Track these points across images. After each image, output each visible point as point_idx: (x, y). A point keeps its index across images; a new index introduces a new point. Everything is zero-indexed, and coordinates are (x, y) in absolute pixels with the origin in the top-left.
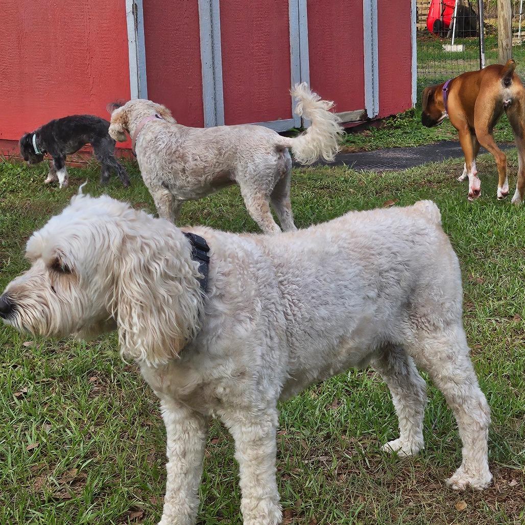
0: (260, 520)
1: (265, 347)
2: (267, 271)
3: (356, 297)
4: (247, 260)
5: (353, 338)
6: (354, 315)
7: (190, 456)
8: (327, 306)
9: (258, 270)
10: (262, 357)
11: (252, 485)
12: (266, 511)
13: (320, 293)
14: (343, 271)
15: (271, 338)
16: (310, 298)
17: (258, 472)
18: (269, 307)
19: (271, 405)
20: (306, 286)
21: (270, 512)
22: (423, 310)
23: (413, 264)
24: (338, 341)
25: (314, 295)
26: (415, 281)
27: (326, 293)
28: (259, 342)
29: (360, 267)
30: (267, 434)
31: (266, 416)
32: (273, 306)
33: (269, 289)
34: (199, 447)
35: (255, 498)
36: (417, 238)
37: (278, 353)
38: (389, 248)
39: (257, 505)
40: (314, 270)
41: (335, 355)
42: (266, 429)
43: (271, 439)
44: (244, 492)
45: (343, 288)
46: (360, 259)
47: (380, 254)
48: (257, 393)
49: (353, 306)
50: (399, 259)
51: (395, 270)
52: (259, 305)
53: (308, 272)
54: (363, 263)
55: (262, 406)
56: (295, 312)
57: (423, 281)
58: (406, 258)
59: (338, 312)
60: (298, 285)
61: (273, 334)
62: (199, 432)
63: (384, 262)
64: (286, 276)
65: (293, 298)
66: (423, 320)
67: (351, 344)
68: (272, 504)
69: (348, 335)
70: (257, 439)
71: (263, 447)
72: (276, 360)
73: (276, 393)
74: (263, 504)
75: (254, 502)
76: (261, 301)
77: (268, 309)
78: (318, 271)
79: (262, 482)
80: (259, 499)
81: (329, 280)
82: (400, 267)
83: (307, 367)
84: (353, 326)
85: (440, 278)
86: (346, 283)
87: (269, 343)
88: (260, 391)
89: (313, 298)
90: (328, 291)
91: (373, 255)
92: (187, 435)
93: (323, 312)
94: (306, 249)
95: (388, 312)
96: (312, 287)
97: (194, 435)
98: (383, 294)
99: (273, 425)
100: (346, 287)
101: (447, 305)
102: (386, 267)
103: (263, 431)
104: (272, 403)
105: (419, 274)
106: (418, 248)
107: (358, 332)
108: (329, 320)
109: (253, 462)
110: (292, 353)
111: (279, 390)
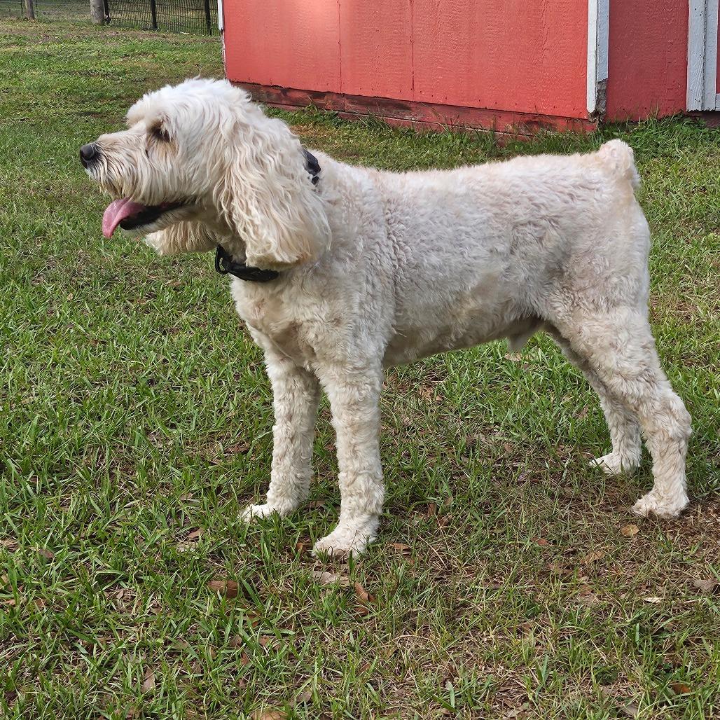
0: (356, 498)
1: (364, 294)
2: (375, 207)
3: (480, 247)
4: (353, 192)
5: (474, 298)
6: (474, 269)
7: (296, 420)
8: (441, 253)
9: (364, 204)
10: (361, 304)
11: (347, 457)
12: (363, 488)
13: (433, 237)
14: (467, 215)
15: (373, 286)
16: (419, 241)
17: (354, 441)
18: (373, 247)
19: (372, 365)
20: (416, 227)
21: (368, 491)
22: (579, 283)
23: (564, 221)
24: (454, 297)
25: (424, 238)
26: (568, 244)
27: (439, 238)
28: (358, 287)
29: (490, 214)
30: (365, 398)
31: (364, 378)
32: (377, 247)
33: (375, 227)
34: (304, 410)
35: (351, 471)
36: (580, 192)
37: (380, 303)
38: (530, 199)
39: (354, 480)
40: (429, 210)
41: (454, 316)
42: (363, 392)
43: (372, 405)
44: (341, 464)
45: (464, 234)
46: (492, 205)
47: (517, 203)
48: (353, 347)
49: (475, 258)
50: (543, 212)
51: (535, 225)
52: (361, 244)
53: (422, 211)
54: (496, 210)
55: (360, 364)
56: (400, 256)
57: (582, 244)
58: (552, 212)
59: (453, 261)
60: (406, 225)
61: (376, 280)
62: (305, 393)
63: (522, 213)
64: (394, 214)
65: (400, 239)
66: (581, 294)
67: (472, 304)
68: (371, 481)
69: (467, 292)
70: (352, 402)
71: (359, 414)
72: (377, 312)
73: (379, 350)
74: (360, 481)
75: (351, 477)
76: (363, 239)
77: (371, 249)
78: (434, 212)
79: (360, 454)
80: (356, 474)
81: (445, 223)
82: (543, 222)
83: (418, 324)
84: (473, 283)
85: (606, 246)
86: (469, 229)
87: (370, 291)
88: (357, 345)
89: (422, 241)
90: (443, 235)
91: (508, 203)
92: (291, 395)
93: (434, 259)
94: (425, 187)
95: (523, 275)
96: (422, 228)
97: (298, 396)
98: (517, 252)
99: (373, 389)
100: (467, 233)
101: (615, 280)
102: (522, 219)
103: (360, 394)
104: (373, 363)
105: (575, 235)
106: (579, 205)
107: (481, 291)
108: (441, 269)
109: (349, 429)
110: (399, 307)
111: (383, 347)
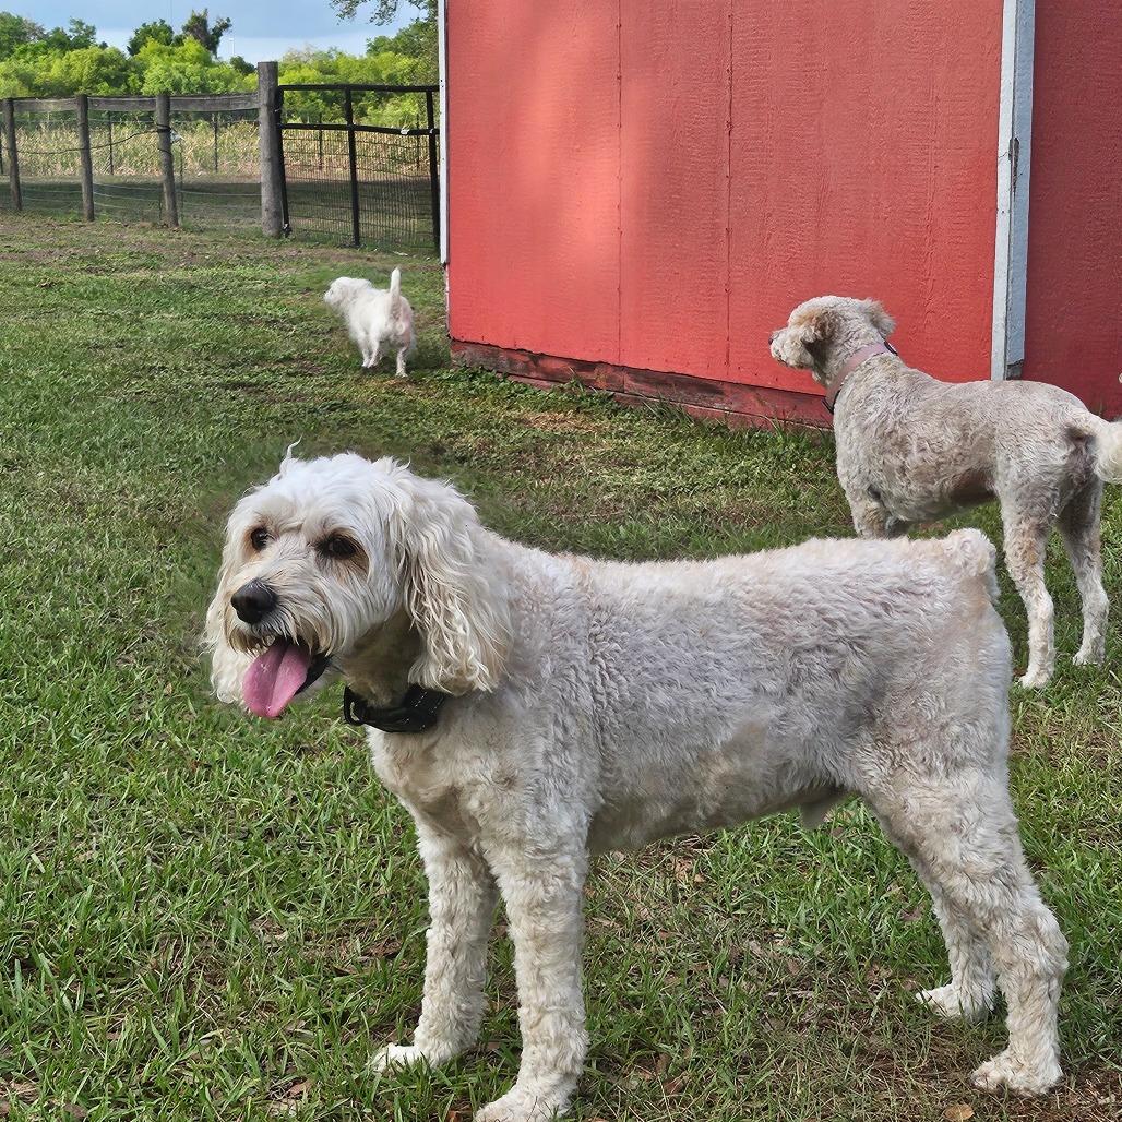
0: (542, 1047)
1: (551, 741)
2: (572, 614)
3: (738, 683)
4: (540, 590)
5: (727, 756)
6: (727, 715)
7: (460, 923)
8: (674, 689)
9: (557, 609)
10: (547, 755)
11: (529, 984)
12: (552, 1033)
13: (662, 664)
14: (719, 634)
15: (566, 730)
16: (639, 669)
17: (537, 962)
18: (565, 672)
19: (566, 848)
20: (637, 648)
21: (560, 1039)
22: (900, 734)
23: (874, 645)
24: (695, 755)
25: (648, 664)
26: (880, 677)
27: (672, 666)
28: (541, 730)
29: (755, 635)
30: (554, 898)
31: (552, 867)
32: (572, 672)
33: (570, 643)
34: (472, 909)
35: (535, 1006)
36: (898, 600)
37: (577, 755)
38: (821, 612)
39: (540, 1020)
40: (659, 624)
41: (697, 783)
42: (551, 889)
43: (566, 909)
44: (522, 994)
45: (712, 663)
46: (760, 621)
47: (799, 618)
48: (535, 819)
49: (728, 698)
50: (840, 632)
51: (828, 651)
52: (548, 666)
53: (648, 626)
54: (766, 629)
55: (546, 844)
56: (610, 690)
57: (903, 676)
58: (856, 631)
59: (693, 701)
60: (622, 644)
61: (569, 721)
62: (474, 883)
63: (807, 634)
64: (605, 627)
65: (611, 665)
66: (904, 751)
67: (724, 767)
68: (565, 1024)
69: (716, 749)
70: (534, 903)
71: (545, 921)
72: (572, 769)
73: (580, 824)
74: (548, 1021)
75: (534, 1015)
76: (552, 660)
77: (564, 676)
78: (668, 627)
79: (547, 982)
80: (542, 1011)
81: (683, 644)
82: (841, 647)
83: (640, 792)
84: (724, 735)
85: (940, 679)
86: (720, 656)
87: (560, 736)
88: (542, 817)
89: (646, 669)
90: (678, 662)
91: (786, 617)
92: (452, 885)
93: (662, 697)
94: (659, 589)
95: (810, 725)
96: (646, 650)
97: (464, 888)
98: (799, 692)
99: (567, 886)
100: (717, 661)
101: (955, 729)
102: (809, 642)
103: (546, 891)
104: (567, 843)
105: (891, 664)
106: (898, 619)
107: (733, 749)
108: (672, 712)
109: (530, 942)
110: (606, 764)
111: (585, 821)
